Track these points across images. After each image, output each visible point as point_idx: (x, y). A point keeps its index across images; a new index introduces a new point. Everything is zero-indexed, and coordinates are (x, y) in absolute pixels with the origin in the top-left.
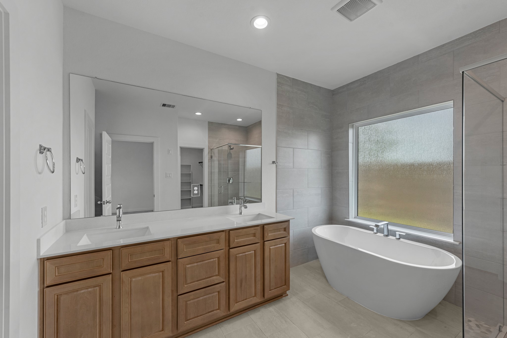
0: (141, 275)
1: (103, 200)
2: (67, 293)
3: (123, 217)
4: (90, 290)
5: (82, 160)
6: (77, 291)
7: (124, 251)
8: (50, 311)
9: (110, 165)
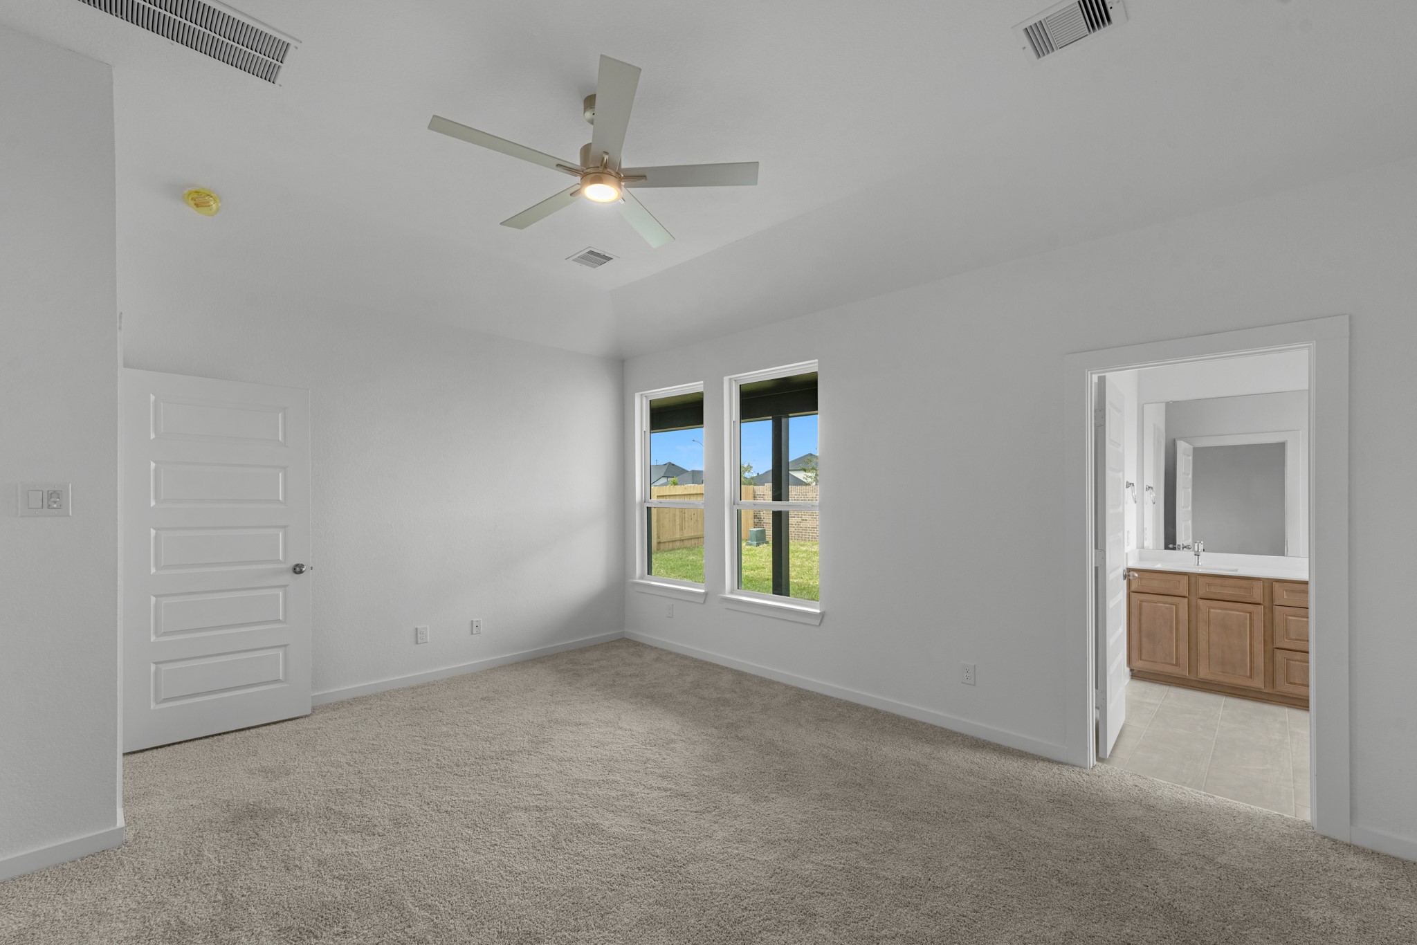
0: (1221, 609)
1: (1177, 543)
2: (1147, 601)
3: (1202, 554)
4: (1166, 605)
5: (1152, 488)
6: (1156, 603)
7: (1201, 580)
8: (1135, 611)
9: (1190, 490)
